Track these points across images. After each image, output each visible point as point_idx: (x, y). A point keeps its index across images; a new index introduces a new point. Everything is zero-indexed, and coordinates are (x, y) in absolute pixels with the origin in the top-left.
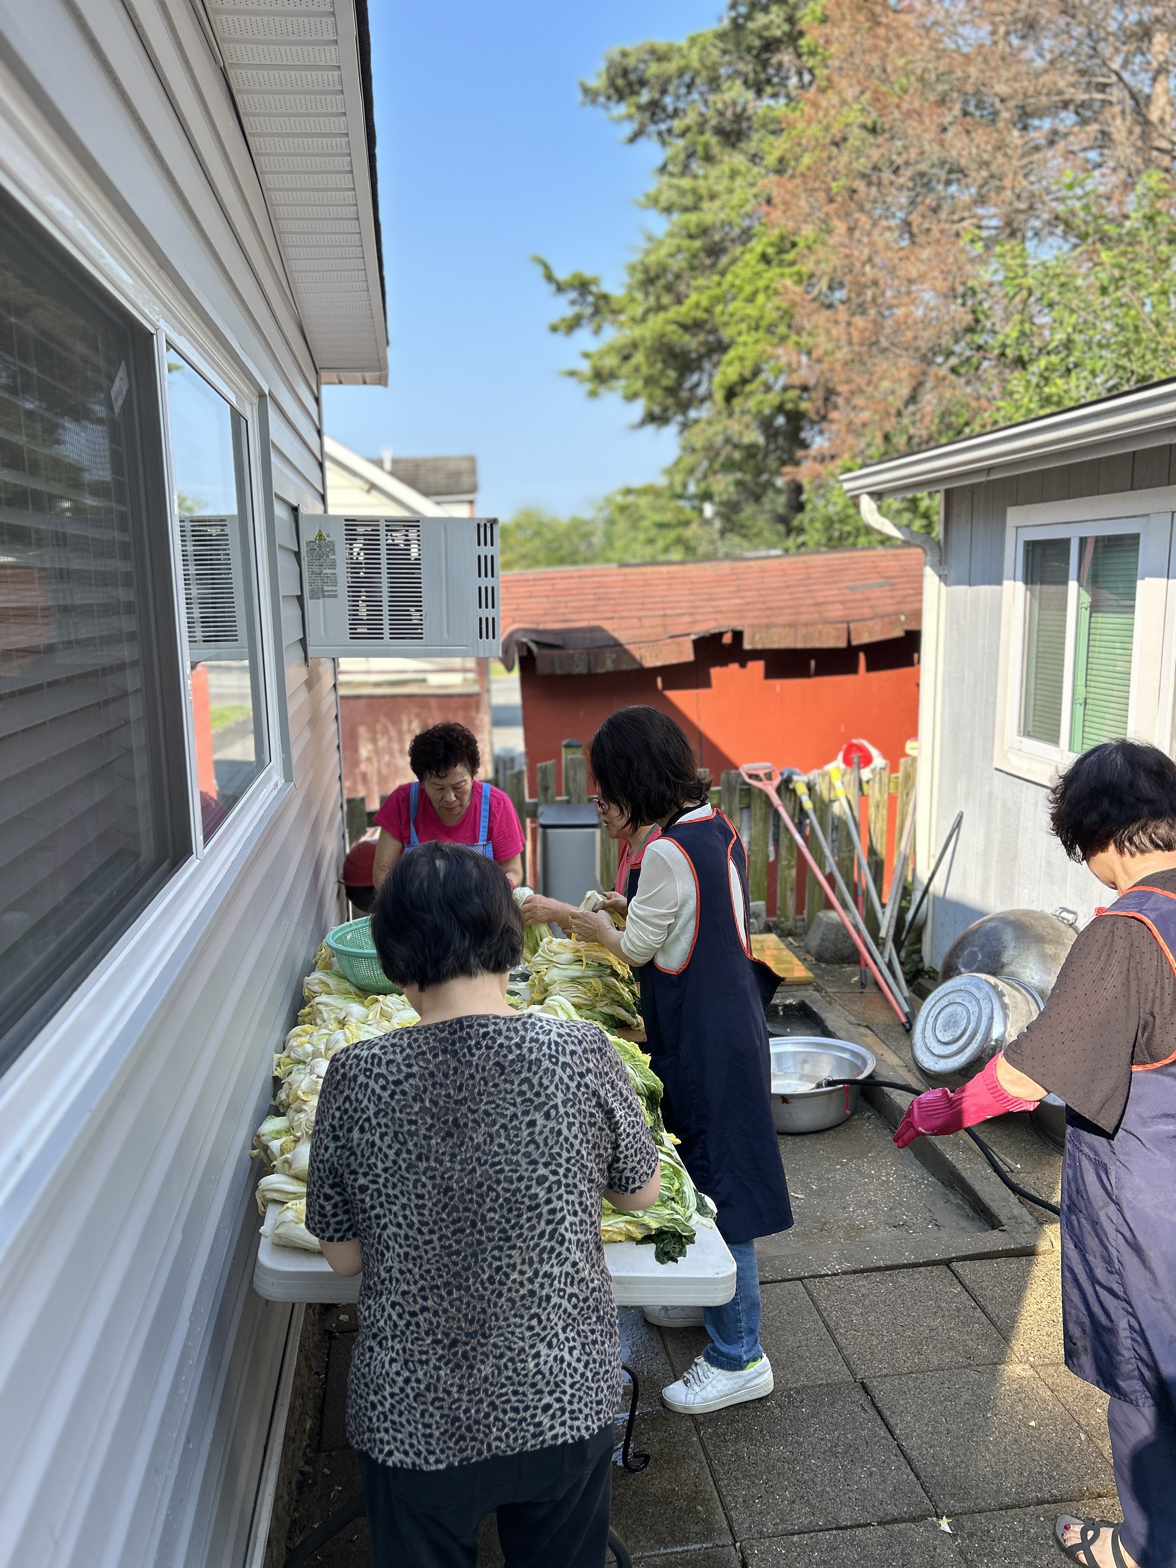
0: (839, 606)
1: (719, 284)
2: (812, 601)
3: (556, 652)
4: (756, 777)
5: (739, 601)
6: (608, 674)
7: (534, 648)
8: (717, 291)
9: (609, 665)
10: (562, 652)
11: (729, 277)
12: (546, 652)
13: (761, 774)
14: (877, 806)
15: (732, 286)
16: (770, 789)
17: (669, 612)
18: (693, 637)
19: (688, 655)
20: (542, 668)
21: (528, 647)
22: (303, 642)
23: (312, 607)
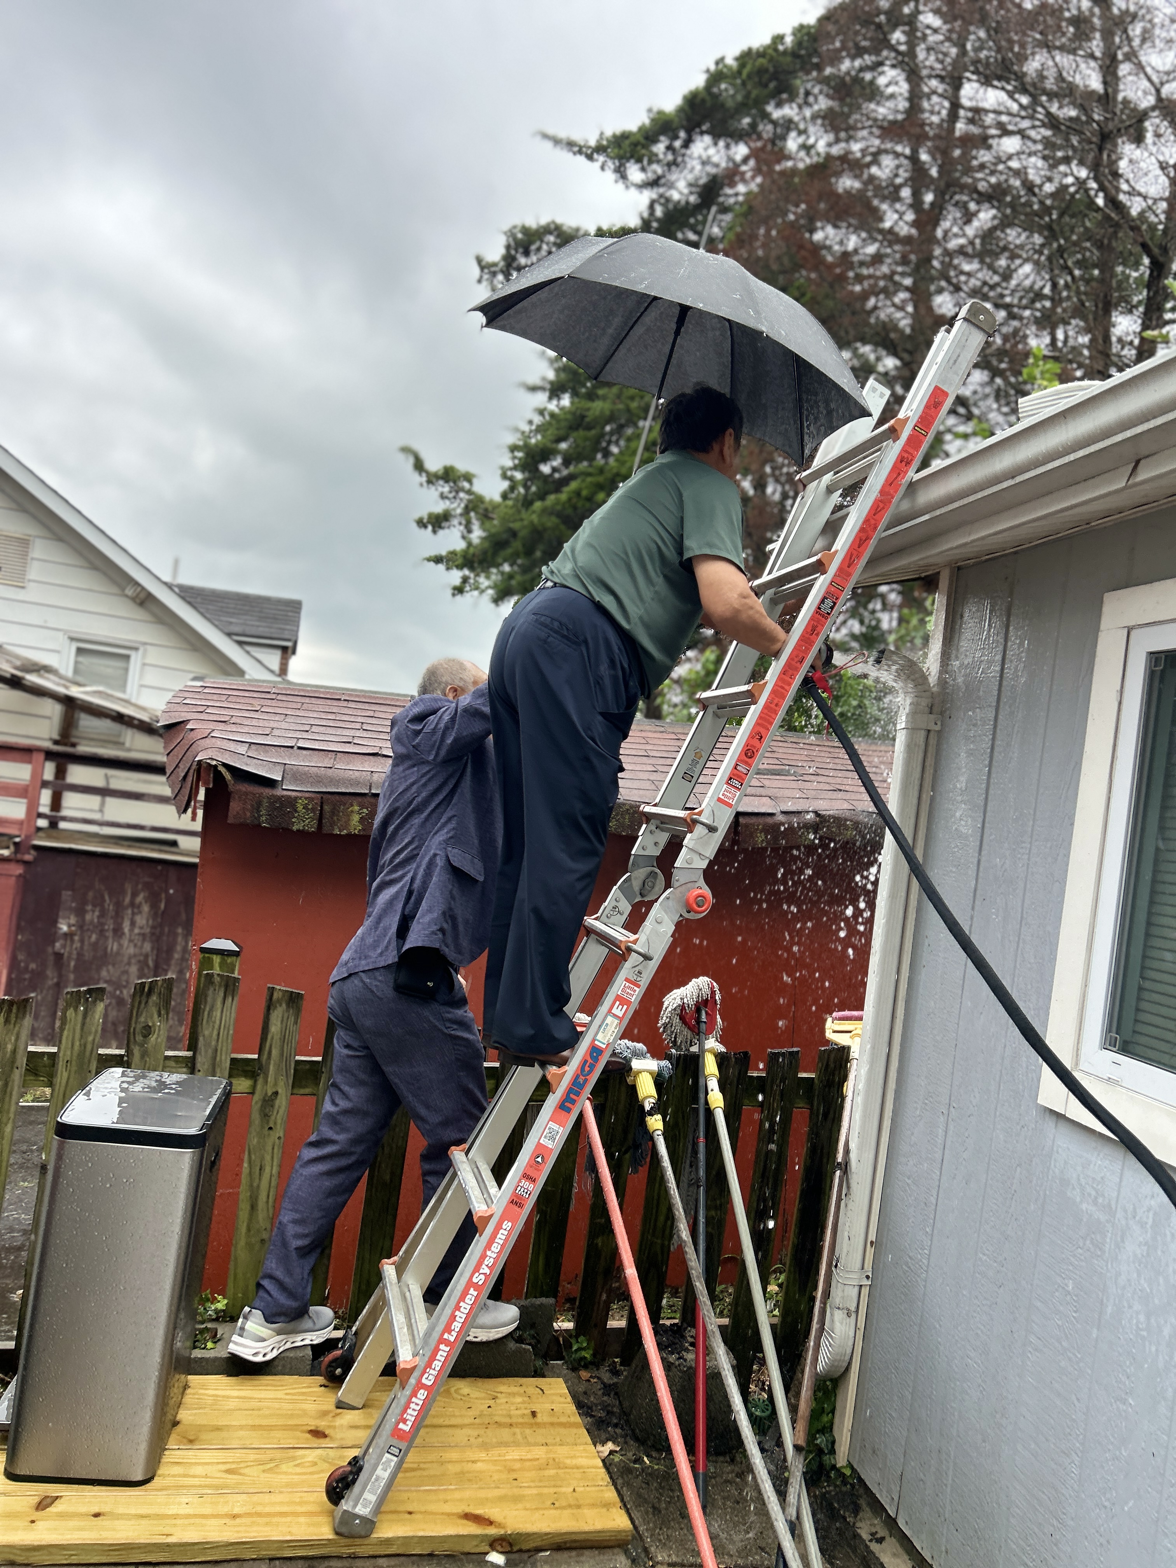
6: (354, 837)
20: (239, 811)
21: (218, 776)
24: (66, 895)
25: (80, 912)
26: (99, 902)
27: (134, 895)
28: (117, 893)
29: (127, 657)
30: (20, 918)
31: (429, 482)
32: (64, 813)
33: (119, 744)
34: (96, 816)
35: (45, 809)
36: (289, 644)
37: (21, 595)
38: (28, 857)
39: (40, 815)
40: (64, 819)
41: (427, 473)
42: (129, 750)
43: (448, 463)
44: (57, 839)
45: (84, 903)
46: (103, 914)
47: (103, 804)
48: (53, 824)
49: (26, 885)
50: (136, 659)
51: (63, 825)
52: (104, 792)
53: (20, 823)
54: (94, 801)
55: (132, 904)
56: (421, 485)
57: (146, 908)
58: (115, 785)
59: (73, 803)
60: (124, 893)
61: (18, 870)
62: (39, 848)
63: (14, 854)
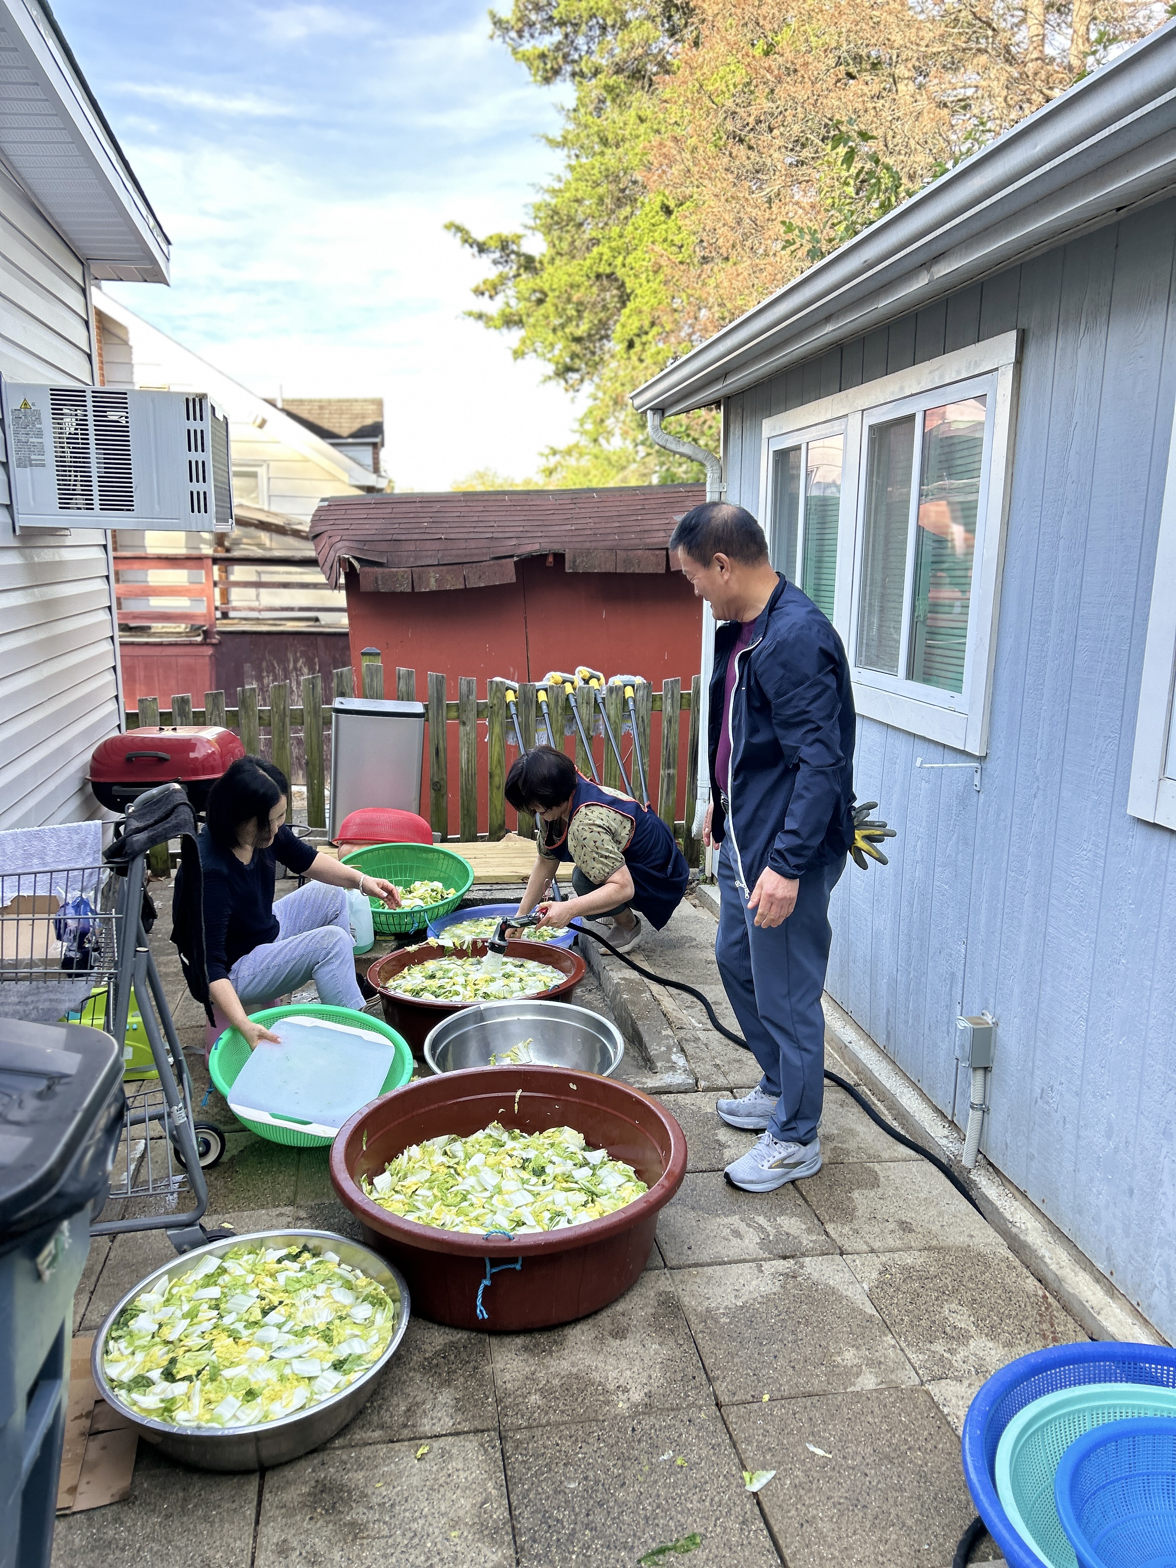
1: (621, 236)
2: (641, 529)
3: (380, 570)
5: (569, 527)
6: (432, 593)
7: (356, 564)
9: (432, 584)
10: (387, 570)
12: (367, 569)
14: (670, 721)
17: (495, 535)
18: (515, 559)
19: (510, 576)
20: (366, 585)
21: (351, 564)
22: (9, 507)
23: (19, 474)
24: (247, 667)
25: (259, 679)
26: (271, 670)
27: (296, 661)
28: (283, 661)
29: (255, 474)
31: (481, 252)
32: (232, 604)
33: (262, 545)
34: (255, 604)
35: (218, 603)
36: (378, 440)
38: (214, 641)
39: (217, 608)
41: (478, 244)
42: (270, 549)
43: (494, 232)
44: (232, 625)
45: (261, 670)
46: (276, 678)
47: (258, 596)
48: (225, 614)
49: (217, 661)
50: (261, 473)
51: (232, 614)
52: (258, 585)
53: (205, 616)
54: (252, 592)
55: (295, 668)
56: (474, 256)
57: (306, 670)
58: (265, 578)
59: (238, 597)
60: (288, 661)
61: (209, 651)
62: (221, 633)
63: (205, 638)
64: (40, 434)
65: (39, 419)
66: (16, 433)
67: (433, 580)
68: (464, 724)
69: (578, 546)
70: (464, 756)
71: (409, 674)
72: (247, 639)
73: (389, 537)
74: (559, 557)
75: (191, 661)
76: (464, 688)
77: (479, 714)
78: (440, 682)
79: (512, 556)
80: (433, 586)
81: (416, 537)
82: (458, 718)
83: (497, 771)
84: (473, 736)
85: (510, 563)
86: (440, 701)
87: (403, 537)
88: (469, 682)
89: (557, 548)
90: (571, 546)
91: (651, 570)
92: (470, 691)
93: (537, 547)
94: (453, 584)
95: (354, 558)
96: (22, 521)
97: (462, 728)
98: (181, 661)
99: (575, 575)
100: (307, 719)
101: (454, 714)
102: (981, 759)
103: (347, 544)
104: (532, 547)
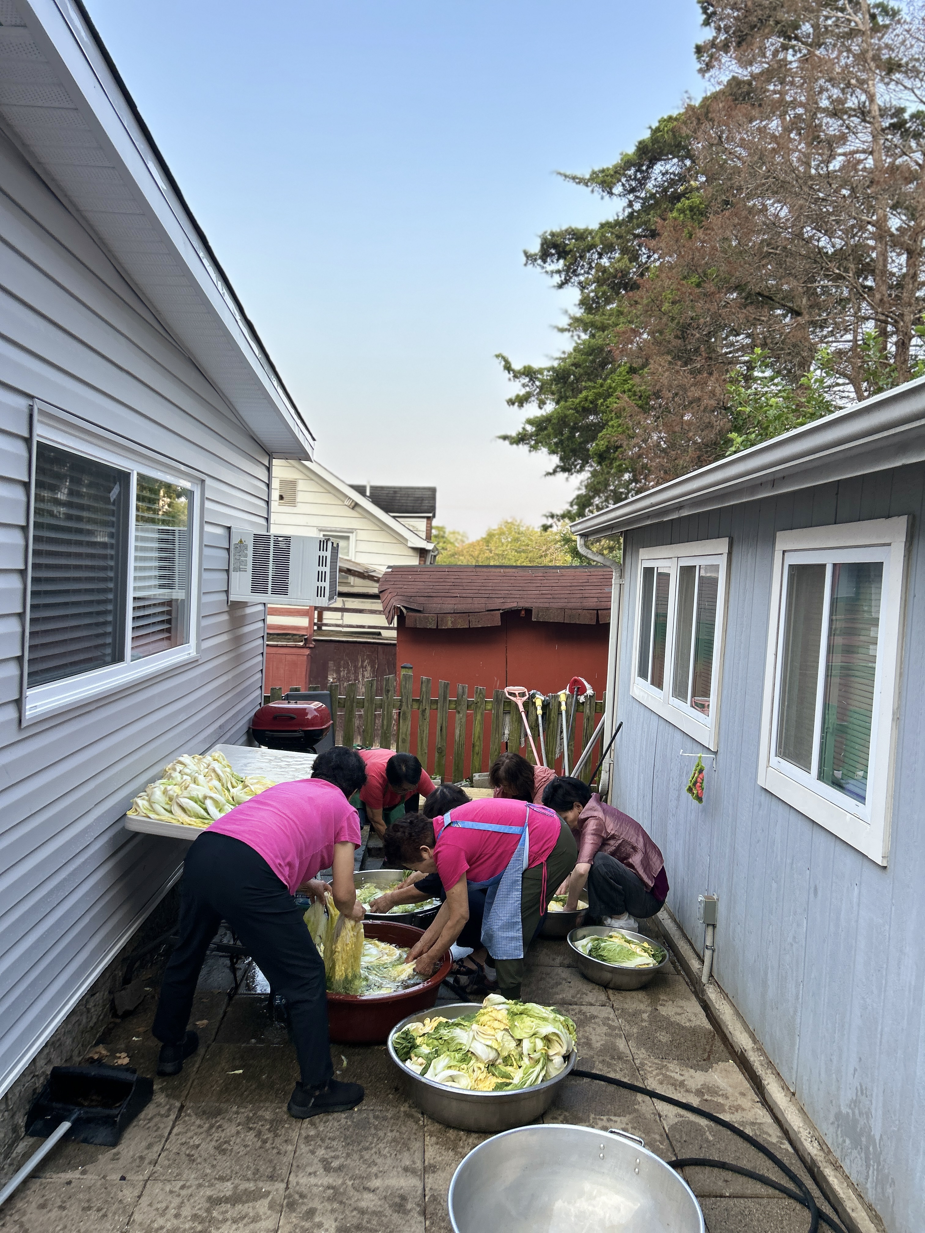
0: (596, 600)
1: (602, 386)
2: (581, 596)
3: (418, 614)
4: (513, 694)
5: (538, 592)
6: (448, 630)
7: (404, 610)
8: (601, 390)
9: (449, 624)
10: (422, 615)
11: (609, 381)
12: (411, 614)
13: (517, 693)
14: (588, 719)
15: (610, 387)
16: (520, 702)
17: (491, 596)
18: (501, 611)
19: (497, 622)
20: (409, 623)
21: (401, 611)
22: (227, 592)
23: (233, 574)
24: (331, 664)
25: (338, 672)
26: (346, 666)
27: (363, 662)
28: (354, 661)
29: (347, 538)
30: (310, 677)
31: (515, 377)
32: (325, 621)
33: (347, 584)
34: (340, 622)
35: (316, 621)
36: (431, 515)
37: (295, 510)
38: (311, 646)
39: (315, 624)
40: (326, 625)
41: (514, 371)
42: (353, 586)
43: (526, 364)
44: (323, 636)
45: (340, 667)
46: (348, 673)
47: (342, 616)
48: (319, 628)
49: (312, 659)
50: (352, 537)
51: (324, 628)
52: (343, 610)
53: (306, 628)
54: (338, 615)
55: (362, 666)
56: (510, 379)
57: (369, 668)
58: (348, 606)
59: (329, 617)
60: (358, 661)
61: (307, 652)
62: (315, 640)
63: (305, 644)
64: (246, 556)
65: (246, 549)
66: (235, 555)
67: (450, 622)
68: (459, 712)
69: (541, 605)
70: (457, 732)
71: (428, 680)
72: (333, 645)
73: (426, 594)
74: (529, 611)
75: (294, 658)
76: (460, 691)
77: (468, 707)
78: (446, 686)
79: (499, 610)
80: (450, 625)
81: (442, 594)
82: (455, 708)
83: (478, 743)
84: (464, 720)
85: (498, 613)
86: (445, 698)
87: (434, 595)
88: (463, 688)
89: (527, 605)
90: (537, 605)
91: (587, 622)
92: (463, 693)
93: (515, 605)
94: (462, 624)
95: (403, 606)
96: (232, 598)
97: (457, 715)
98: (289, 658)
99: (538, 622)
100: (366, 704)
101: (453, 706)
102: (716, 753)
103: (400, 597)
104: (511, 604)
